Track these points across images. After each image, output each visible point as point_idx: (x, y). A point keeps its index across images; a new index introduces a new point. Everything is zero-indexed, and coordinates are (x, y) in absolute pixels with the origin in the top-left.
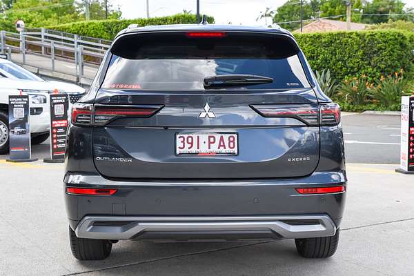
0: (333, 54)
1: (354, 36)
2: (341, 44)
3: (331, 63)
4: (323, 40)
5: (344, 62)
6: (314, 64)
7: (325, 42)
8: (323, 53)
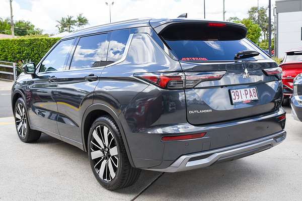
0: (32, 50)
1: (44, 40)
2: (37, 44)
3: (32, 55)
4: (26, 43)
5: (39, 55)
6: (21, 56)
7: (27, 44)
8: (26, 50)
